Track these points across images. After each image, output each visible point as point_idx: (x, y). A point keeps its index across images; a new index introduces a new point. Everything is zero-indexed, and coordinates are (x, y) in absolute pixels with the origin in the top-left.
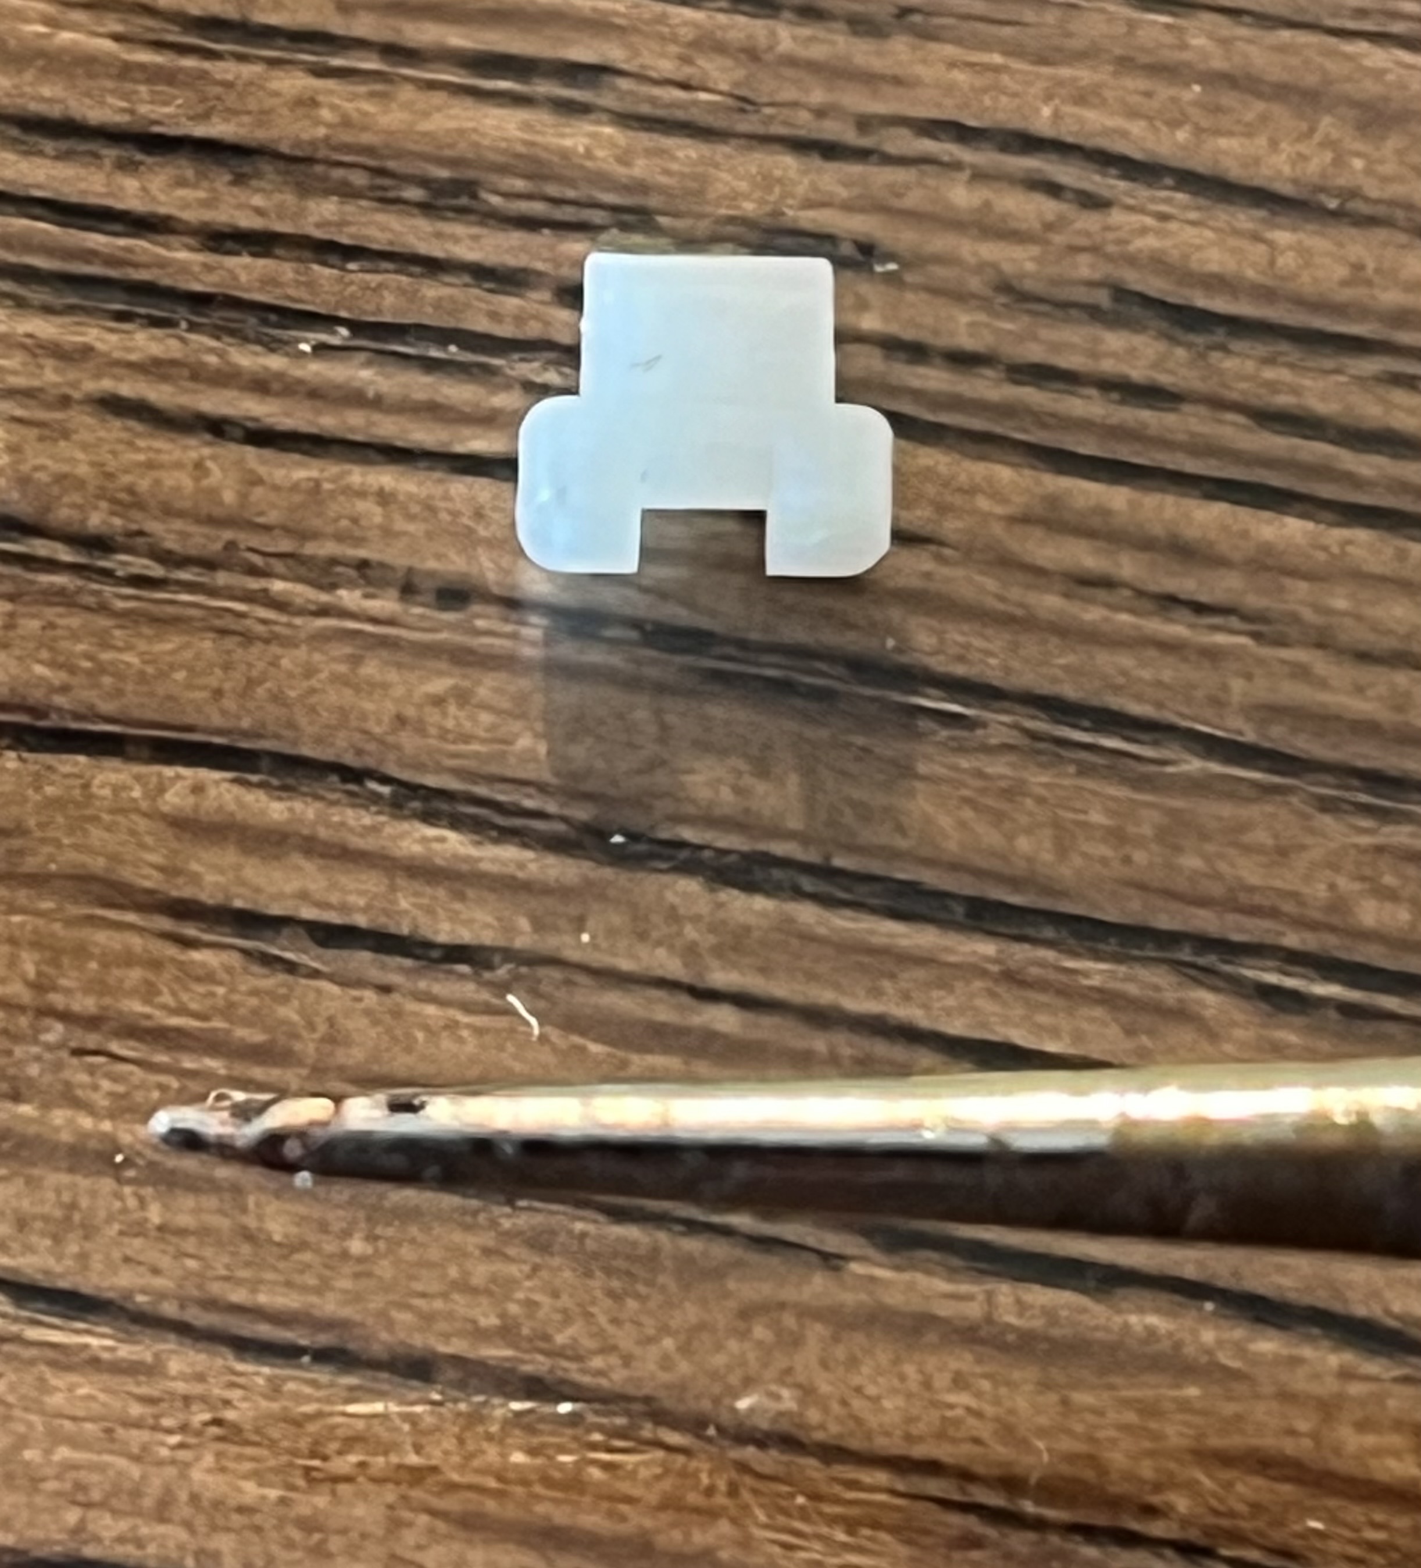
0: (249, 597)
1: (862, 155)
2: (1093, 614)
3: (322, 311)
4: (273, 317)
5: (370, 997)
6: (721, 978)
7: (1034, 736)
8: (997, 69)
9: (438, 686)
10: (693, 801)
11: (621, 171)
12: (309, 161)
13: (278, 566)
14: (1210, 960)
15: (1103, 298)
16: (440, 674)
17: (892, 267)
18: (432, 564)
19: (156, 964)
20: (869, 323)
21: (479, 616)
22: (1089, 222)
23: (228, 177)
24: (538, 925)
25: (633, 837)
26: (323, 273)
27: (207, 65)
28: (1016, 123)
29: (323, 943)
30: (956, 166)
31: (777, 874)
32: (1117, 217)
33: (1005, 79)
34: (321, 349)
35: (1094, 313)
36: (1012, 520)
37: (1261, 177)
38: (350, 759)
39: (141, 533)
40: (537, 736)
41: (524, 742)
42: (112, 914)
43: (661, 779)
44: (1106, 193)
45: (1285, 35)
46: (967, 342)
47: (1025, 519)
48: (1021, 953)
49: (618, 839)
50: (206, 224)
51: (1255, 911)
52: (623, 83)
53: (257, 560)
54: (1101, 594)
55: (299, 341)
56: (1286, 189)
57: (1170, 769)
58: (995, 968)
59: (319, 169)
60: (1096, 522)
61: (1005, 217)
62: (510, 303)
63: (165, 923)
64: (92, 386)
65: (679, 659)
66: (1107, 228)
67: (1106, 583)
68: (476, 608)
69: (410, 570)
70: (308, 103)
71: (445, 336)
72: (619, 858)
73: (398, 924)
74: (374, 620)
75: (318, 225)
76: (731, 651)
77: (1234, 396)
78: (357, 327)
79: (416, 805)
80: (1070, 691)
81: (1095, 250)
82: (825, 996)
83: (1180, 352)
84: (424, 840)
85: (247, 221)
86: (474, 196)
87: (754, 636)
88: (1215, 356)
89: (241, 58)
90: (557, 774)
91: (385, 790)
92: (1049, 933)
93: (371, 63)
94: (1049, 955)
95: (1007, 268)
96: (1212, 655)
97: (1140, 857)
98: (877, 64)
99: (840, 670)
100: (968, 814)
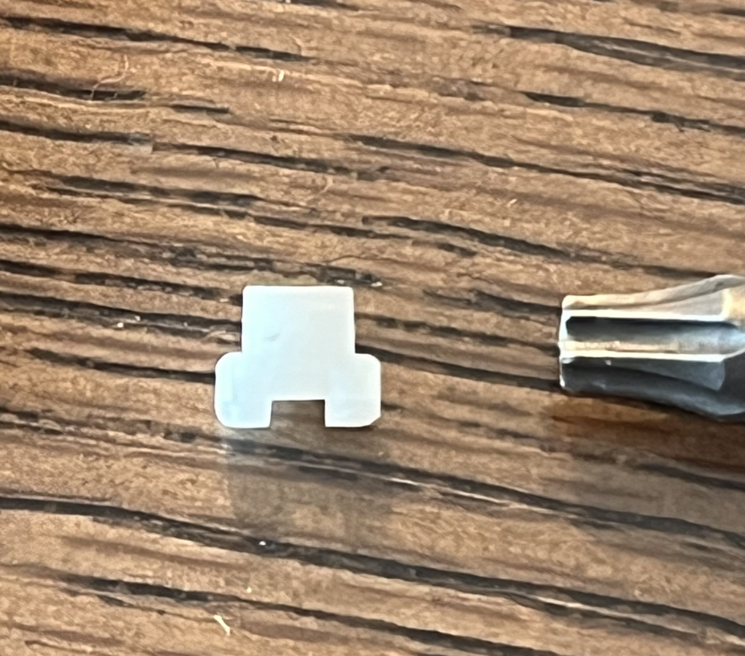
0: (97, 438)
1: (366, 234)
2: (469, 439)
3: (127, 308)
4: (106, 312)
5: (154, 615)
6: (307, 605)
7: (444, 494)
8: (425, 194)
9: (182, 476)
10: (295, 526)
11: (258, 243)
12: (121, 241)
13: (111, 424)
14: (523, 593)
15: (472, 297)
16: (183, 471)
17: (379, 284)
18: (179, 422)
19: (61, 603)
20: (370, 309)
21: (199, 444)
22: (466, 262)
23: (84, 249)
24: (228, 582)
25: (269, 543)
26: (129, 292)
27: (75, 199)
28: (434, 218)
29: (134, 593)
30: (407, 238)
31: (333, 557)
32: (477, 259)
33: (428, 199)
34: (127, 326)
35: (469, 304)
36: (434, 397)
37: (542, 240)
38: (143, 510)
39: (50, 411)
40: (226, 498)
41: (221, 501)
42: (42, 581)
43: (281, 517)
44: (474, 249)
45: (553, 176)
46: (412, 318)
47: (441, 397)
48: (440, 591)
49: (263, 543)
50: (75, 270)
51: (542, 570)
52: (259, 203)
53: (101, 421)
54: (474, 430)
55: (117, 322)
56: (554, 246)
57: (504, 509)
58: (428, 598)
59: (125, 244)
60: (471, 397)
61: (430, 261)
62: (211, 304)
63: (64, 585)
64: (28, 345)
65: (287, 463)
66: (474, 264)
67: (476, 425)
68: (198, 440)
69: (168, 424)
70: (120, 215)
71: (181, 319)
72: (263, 552)
73: (167, 583)
74: (153, 447)
75: (124, 271)
76: (311, 458)
77: (531, 339)
78: (143, 316)
79: (173, 530)
80: (460, 473)
81: (469, 275)
82: (355, 612)
83: (507, 321)
84: (177, 545)
85: (93, 269)
86: (193, 255)
87: (321, 452)
88: (523, 322)
89: (89, 195)
90: (236, 514)
91: (159, 523)
92: (452, 581)
93: (146, 196)
94: (452, 592)
95: (431, 284)
96: (524, 456)
97: (492, 547)
98: (373, 193)
99: (358, 466)
100: (417, 530)
